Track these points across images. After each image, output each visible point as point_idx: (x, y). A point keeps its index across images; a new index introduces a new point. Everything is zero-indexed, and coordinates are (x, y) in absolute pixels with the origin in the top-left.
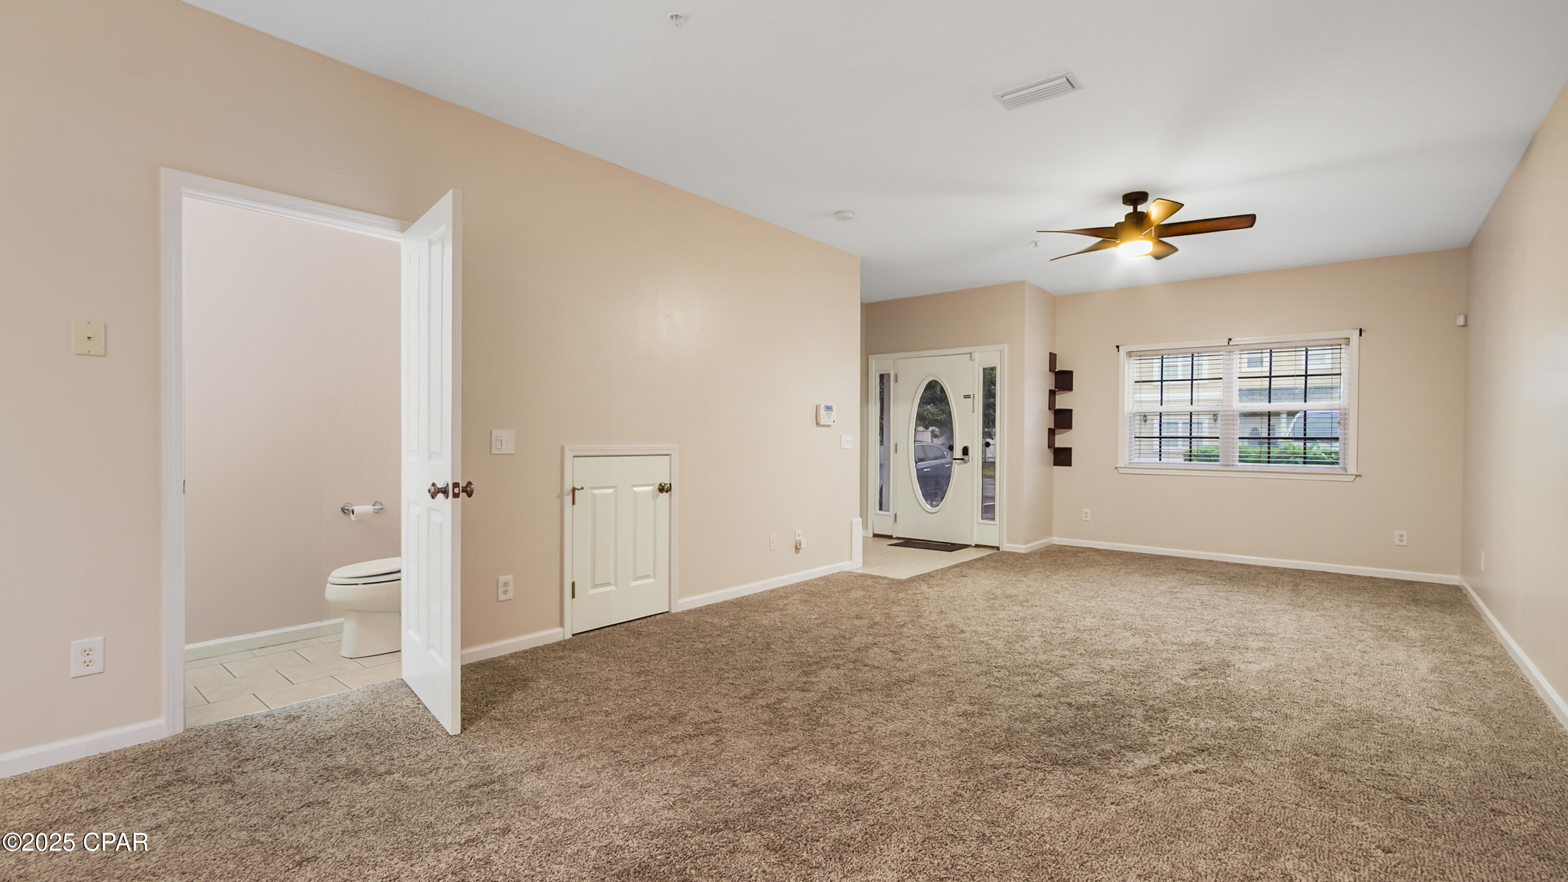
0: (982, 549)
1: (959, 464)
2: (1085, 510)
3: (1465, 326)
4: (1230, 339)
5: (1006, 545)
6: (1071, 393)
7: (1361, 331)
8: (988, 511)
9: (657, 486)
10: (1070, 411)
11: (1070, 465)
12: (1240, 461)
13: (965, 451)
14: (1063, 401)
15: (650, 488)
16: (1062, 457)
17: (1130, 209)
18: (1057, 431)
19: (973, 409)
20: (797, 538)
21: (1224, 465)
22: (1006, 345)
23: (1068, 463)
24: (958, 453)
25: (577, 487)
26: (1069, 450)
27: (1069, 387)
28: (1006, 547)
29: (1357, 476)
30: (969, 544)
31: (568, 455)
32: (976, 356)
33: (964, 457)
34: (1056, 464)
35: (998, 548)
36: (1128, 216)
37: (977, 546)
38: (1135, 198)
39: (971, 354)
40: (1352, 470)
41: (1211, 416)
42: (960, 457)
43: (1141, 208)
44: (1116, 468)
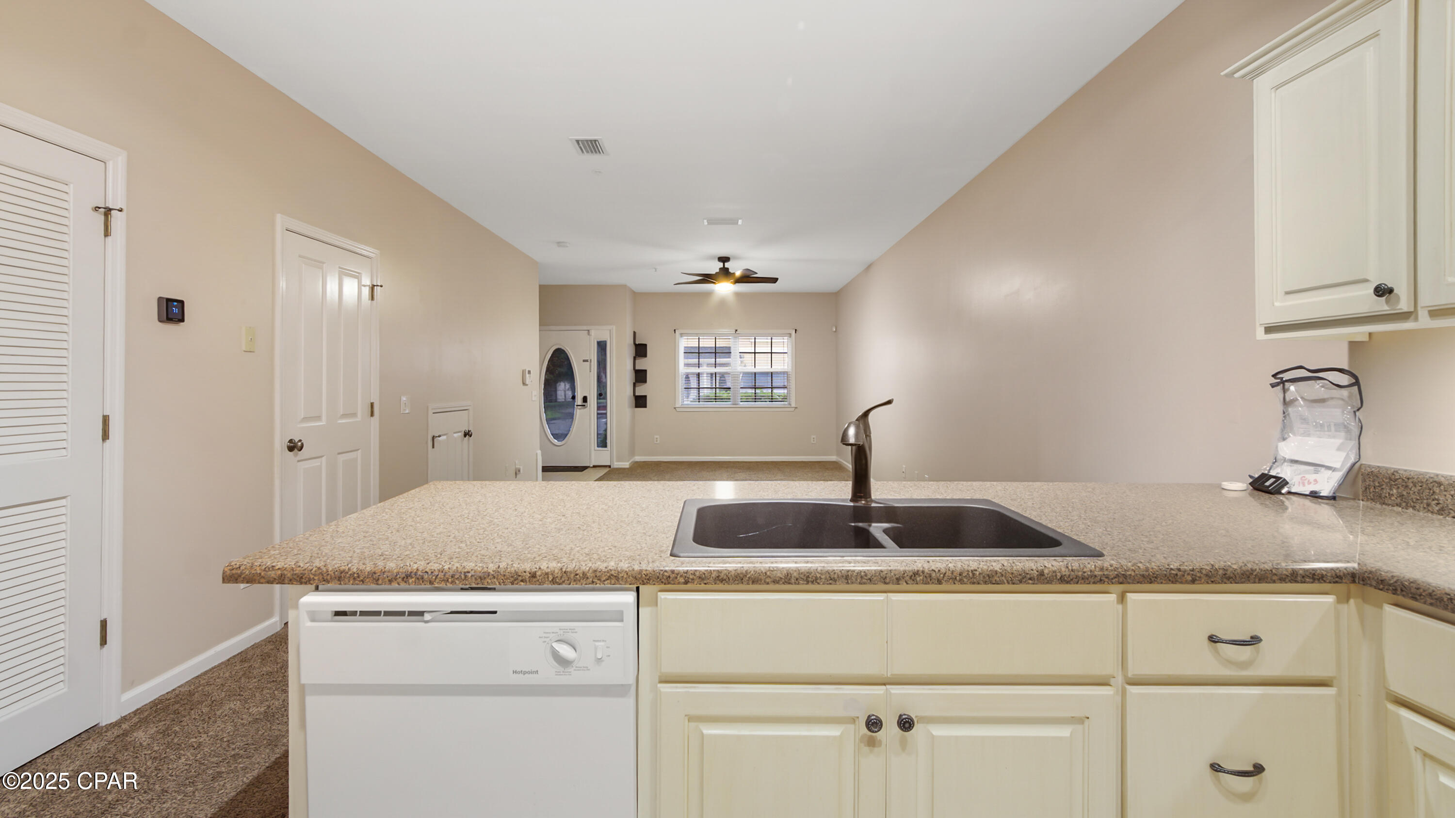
0: (598, 468)
1: (580, 409)
2: (656, 437)
3: (836, 331)
4: (736, 330)
5: (615, 463)
6: (646, 358)
7: (796, 330)
8: (603, 442)
9: (463, 433)
10: (646, 371)
11: (645, 406)
12: (741, 402)
13: (585, 399)
14: (641, 364)
15: (460, 434)
16: (640, 402)
17: (721, 265)
18: (637, 384)
19: (590, 369)
20: (517, 467)
21: (733, 404)
22: (614, 327)
23: (644, 405)
24: (579, 401)
25: (436, 435)
26: (645, 397)
27: (644, 355)
28: (617, 465)
29: (796, 408)
30: (588, 465)
31: (430, 412)
32: (593, 333)
33: (584, 404)
34: (637, 406)
35: (610, 466)
36: (720, 269)
37: (594, 467)
38: (724, 260)
39: (589, 331)
40: (793, 405)
41: (709, 375)
42: (580, 404)
43: (727, 265)
44: (675, 408)
